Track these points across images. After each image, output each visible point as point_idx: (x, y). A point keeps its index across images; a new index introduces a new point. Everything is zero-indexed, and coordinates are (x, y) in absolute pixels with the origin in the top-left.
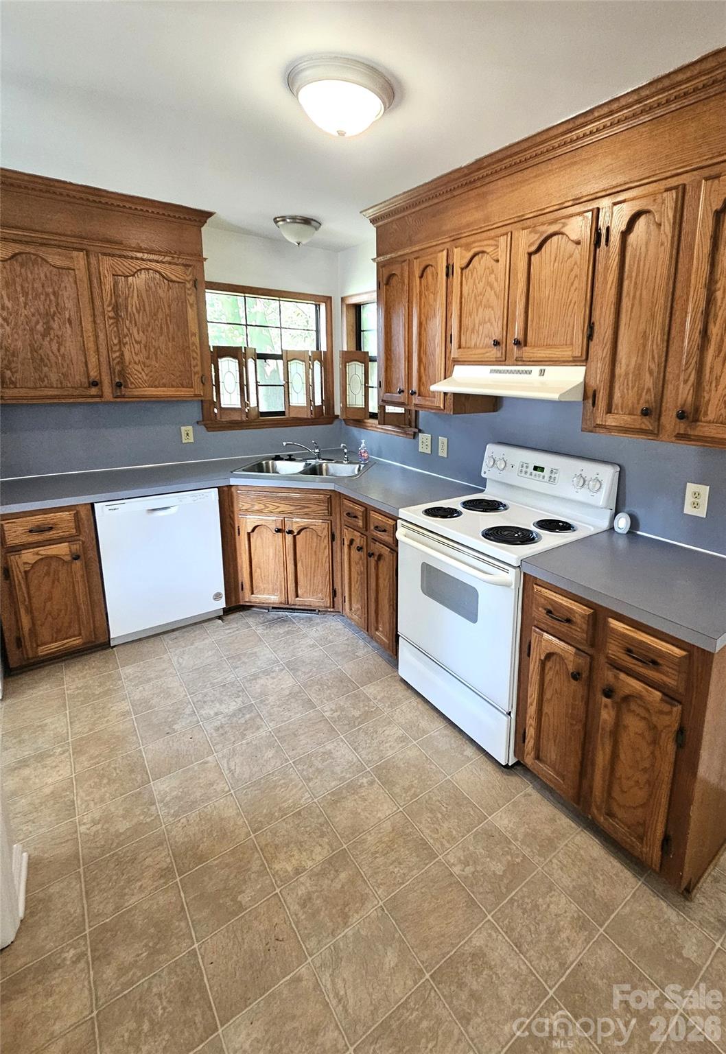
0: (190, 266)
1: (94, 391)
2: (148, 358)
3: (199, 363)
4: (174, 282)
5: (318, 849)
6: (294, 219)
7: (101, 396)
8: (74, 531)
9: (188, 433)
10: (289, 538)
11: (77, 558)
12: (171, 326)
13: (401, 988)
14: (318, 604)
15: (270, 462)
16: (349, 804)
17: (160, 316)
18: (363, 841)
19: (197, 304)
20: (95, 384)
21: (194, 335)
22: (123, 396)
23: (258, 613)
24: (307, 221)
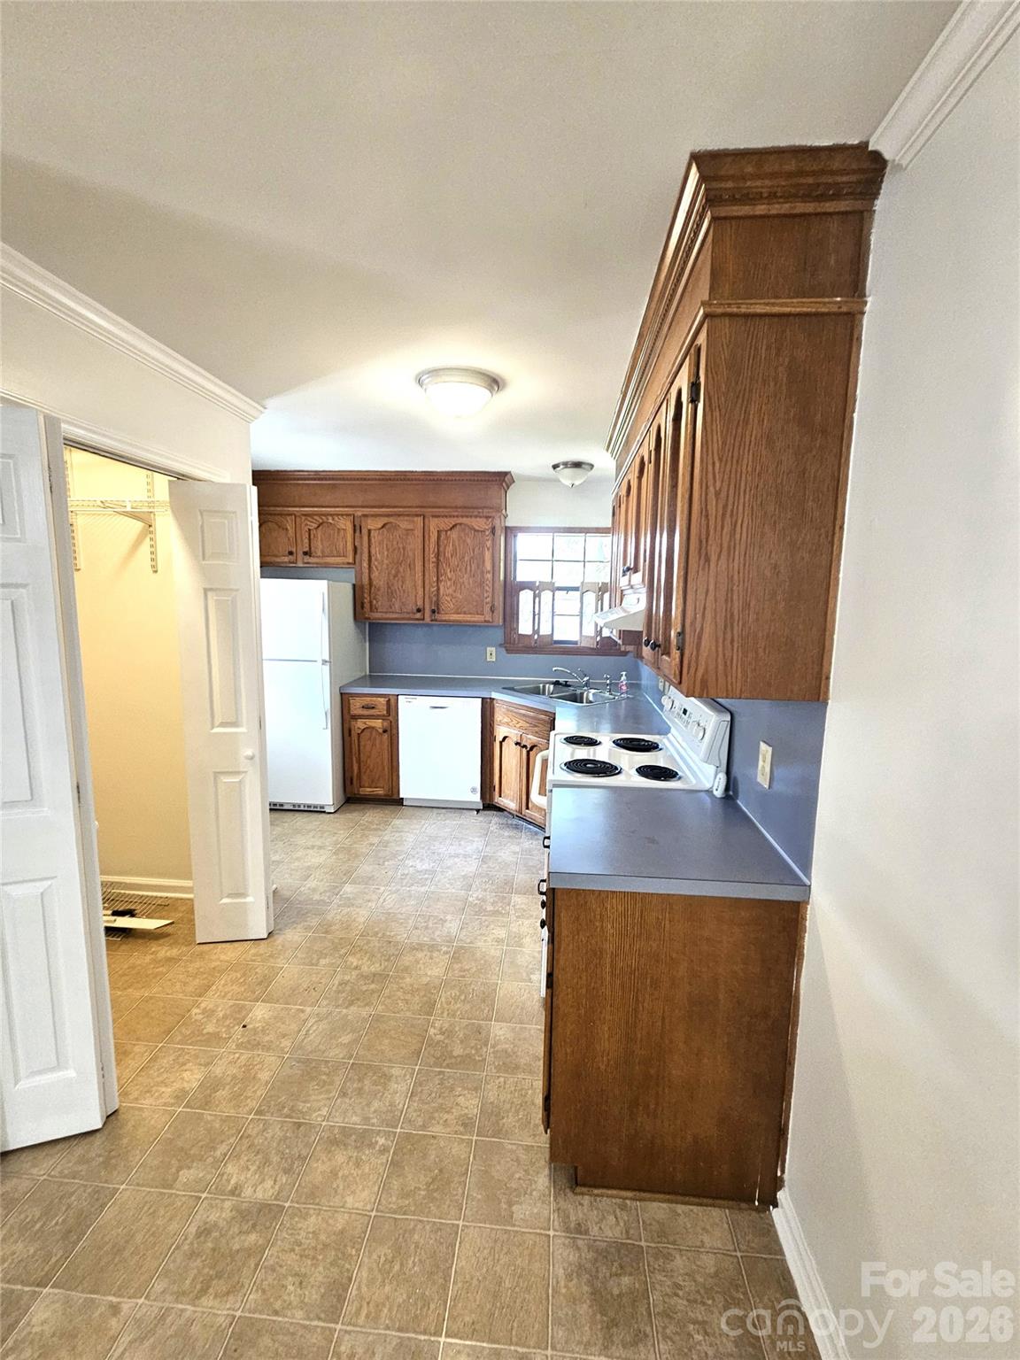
0: (490, 517)
1: (418, 615)
2: (455, 592)
3: (491, 595)
4: (478, 531)
5: (378, 965)
6: (566, 464)
7: (424, 619)
8: (385, 712)
9: (492, 653)
10: (524, 751)
11: (385, 731)
12: (473, 566)
13: (336, 1053)
14: (539, 820)
15: (547, 686)
16: (420, 955)
17: (466, 559)
18: (403, 978)
19: (493, 547)
20: (419, 610)
21: (489, 572)
22: (436, 620)
23: (507, 817)
24: (577, 465)
